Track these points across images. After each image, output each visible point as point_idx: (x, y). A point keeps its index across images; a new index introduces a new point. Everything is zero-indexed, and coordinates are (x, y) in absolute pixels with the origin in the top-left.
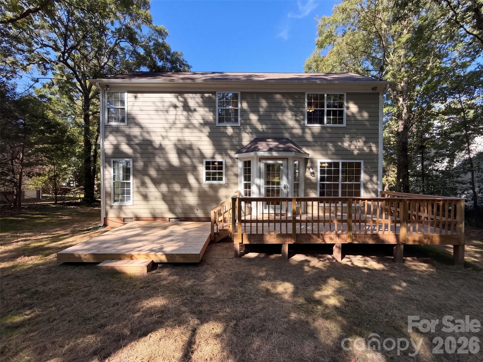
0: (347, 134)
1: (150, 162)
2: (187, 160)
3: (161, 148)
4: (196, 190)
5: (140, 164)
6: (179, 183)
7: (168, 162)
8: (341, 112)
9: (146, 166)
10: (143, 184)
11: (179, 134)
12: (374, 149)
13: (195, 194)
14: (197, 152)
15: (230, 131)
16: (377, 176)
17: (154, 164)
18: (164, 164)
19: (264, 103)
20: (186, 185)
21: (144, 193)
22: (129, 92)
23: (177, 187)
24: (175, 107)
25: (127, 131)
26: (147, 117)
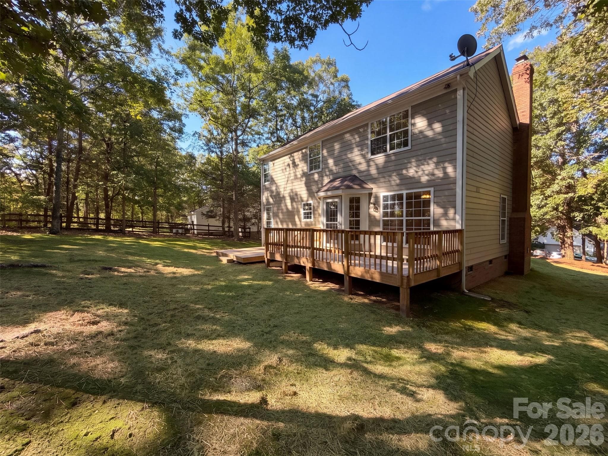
0: (413, 157)
1: (279, 208)
2: (295, 205)
3: (284, 196)
5: (275, 209)
6: (291, 221)
7: (287, 208)
8: (406, 132)
11: (292, 187)
12: (450, 170)
14: (300, 199)
15: (316, 176)
16: (455, 207)
17: (281, 210)
18: (285, 210)
19: (337, 146)
22: (271, 161)
24: (289, 165)
26: (278, 176)
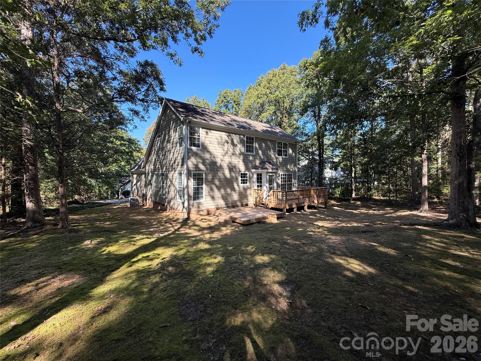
1: (216, 176)
2: (233, 174)
3: (221, 167)
4: (237, 192)
5: (210, 177)
6: (230, 189)
7: (225, 176)
9: (213, 179)
10: (212, 189)
11: (230, 160)
13: (238, 194)
14: (238, 170)
15: (251, 158)
17: (218, 177)
18: (223, 177)
19: (264, 145)
20: (233, 189)
21: (212, 196)
22: (203, 128)
23: (229, 190)
24: (228, 143)
25: (203, 155)
26: (213, 148)
